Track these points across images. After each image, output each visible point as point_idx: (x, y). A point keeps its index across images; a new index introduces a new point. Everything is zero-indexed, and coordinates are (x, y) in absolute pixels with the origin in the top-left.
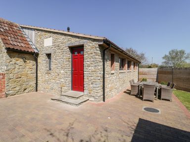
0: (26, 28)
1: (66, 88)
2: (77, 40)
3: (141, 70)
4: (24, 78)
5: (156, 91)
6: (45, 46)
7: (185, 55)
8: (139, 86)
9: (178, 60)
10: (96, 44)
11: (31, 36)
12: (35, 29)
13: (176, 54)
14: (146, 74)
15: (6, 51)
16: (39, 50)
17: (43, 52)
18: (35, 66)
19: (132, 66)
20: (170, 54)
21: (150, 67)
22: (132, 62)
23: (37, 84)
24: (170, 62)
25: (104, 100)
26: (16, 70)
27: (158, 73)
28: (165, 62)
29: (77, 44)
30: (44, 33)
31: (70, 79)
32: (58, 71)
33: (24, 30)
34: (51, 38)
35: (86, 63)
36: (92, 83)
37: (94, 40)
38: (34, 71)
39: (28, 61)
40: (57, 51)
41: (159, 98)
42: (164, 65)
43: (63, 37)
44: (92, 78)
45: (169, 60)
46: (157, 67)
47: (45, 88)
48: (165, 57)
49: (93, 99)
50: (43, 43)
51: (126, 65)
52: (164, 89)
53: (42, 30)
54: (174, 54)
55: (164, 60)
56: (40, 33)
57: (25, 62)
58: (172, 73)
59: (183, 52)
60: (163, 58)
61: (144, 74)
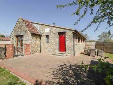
0: (34, 23)
1: (56, 50)
2: (62, 29)
3: (87, 43)
4: (36, 46)
5: (96, 53)
6: (45, 32)
7: (111, 35)
8: (88, 50)
9: (107, 38)
10: (71, 32)
11: (37, 27)
12: (39, 24)
13: (106, 34)
15: (31, 34)
16: (42, 33)
17: (45, 35)
18: (40, 41)
19: (83, 41)
20: (102, 34)
21: (91, 42)
22: (83, 39)
23: (41, 49)
24: (102, 39)
25: (74, 55)
26: (34, 43)
27: (96, 45)
28: (99, 39)
29: (62, 31)
30: (45, 26)
31: (58, 46)
32: (52, 43)
33: (33, 24)
34: (49, 29)
35: (66, 39)
36: (69, 48)
37: (70, 30)
38: (40, 43)
39: (38, 39)
40: (52, 34)
41: (98, 55)
42: (99, 41)
43: (55, 28)
44: (70, 46)
46: (94, 42)
47: (45, 51)
48: (100, 36)
49: (70, 55)
50: (44, 30)
51: (80, 41)
52: (99, 51)
53: (44, 25)
54: (105, 34)
55: (99, 38)
56: (43, 26)
57: (37, 39)
58: (103, 45)
60: (98, 37)
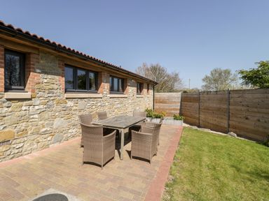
7: (231, 77)
9: (222, 84)
13: (220, 74)
14: (165, 103)
20: (212, 74)
24: (212, 86)
27: (183, 99)
28: (206, 86)
45: (211, 83)
48: (206, 79)
54: (217, 75)
55: (204, 84)
58: (198, 100)
59: (229, 73)
60: (204, 80)
61: (161, 102)
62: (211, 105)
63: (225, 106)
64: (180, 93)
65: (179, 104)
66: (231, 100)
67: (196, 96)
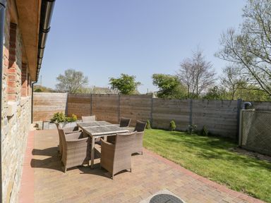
13: (74, 76)
20: (66, 74)
28: (60, 85)
45: (65, 83)
48: (60, 78)
54: (72, 76)
55: (59, 82)
58: (90, 101)
59: (81, 75)
60: (58, 78)
61: (43, 104)
62: (104, 105)
63: (116, 106)
64: (66, 94)
65: (65, 105)
66: (121, 102)
67: (87, 97)
